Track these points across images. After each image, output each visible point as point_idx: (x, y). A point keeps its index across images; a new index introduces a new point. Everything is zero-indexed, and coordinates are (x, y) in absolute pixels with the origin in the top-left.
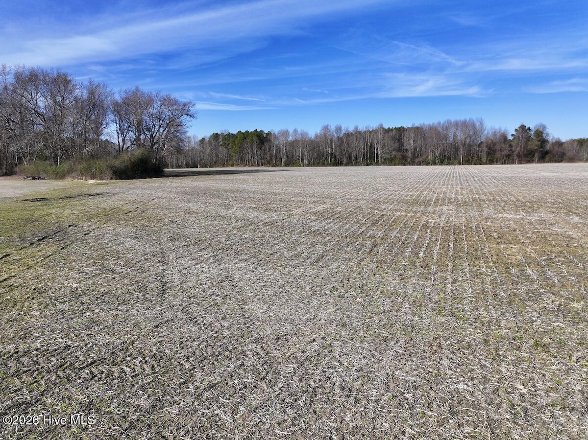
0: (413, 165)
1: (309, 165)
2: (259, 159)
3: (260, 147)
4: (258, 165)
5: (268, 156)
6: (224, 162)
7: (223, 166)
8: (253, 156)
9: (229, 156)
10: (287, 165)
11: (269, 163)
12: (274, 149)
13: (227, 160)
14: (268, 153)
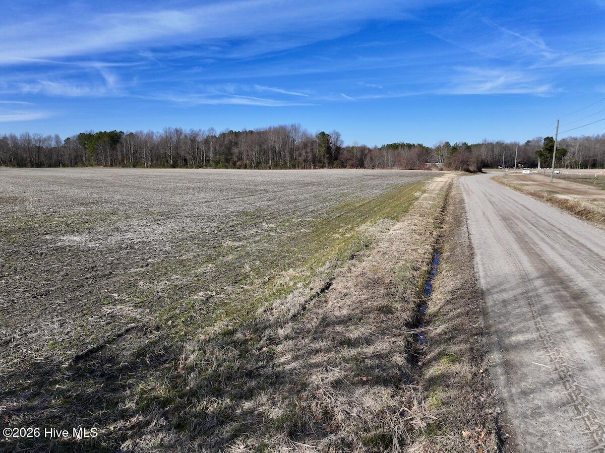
0: (233, 169)
1: (151, 166)
2: (111, 160)
3: (113, 148)
4: (112, 166)
5: (120, 157)
6: (83, 162)
7: (84, 165)
8: (106, 156)
9: (86, 156)
10: (134, 166)
11: (120, 164)
12: (124, 149)
13: (86, 160)
14: (119, 153)
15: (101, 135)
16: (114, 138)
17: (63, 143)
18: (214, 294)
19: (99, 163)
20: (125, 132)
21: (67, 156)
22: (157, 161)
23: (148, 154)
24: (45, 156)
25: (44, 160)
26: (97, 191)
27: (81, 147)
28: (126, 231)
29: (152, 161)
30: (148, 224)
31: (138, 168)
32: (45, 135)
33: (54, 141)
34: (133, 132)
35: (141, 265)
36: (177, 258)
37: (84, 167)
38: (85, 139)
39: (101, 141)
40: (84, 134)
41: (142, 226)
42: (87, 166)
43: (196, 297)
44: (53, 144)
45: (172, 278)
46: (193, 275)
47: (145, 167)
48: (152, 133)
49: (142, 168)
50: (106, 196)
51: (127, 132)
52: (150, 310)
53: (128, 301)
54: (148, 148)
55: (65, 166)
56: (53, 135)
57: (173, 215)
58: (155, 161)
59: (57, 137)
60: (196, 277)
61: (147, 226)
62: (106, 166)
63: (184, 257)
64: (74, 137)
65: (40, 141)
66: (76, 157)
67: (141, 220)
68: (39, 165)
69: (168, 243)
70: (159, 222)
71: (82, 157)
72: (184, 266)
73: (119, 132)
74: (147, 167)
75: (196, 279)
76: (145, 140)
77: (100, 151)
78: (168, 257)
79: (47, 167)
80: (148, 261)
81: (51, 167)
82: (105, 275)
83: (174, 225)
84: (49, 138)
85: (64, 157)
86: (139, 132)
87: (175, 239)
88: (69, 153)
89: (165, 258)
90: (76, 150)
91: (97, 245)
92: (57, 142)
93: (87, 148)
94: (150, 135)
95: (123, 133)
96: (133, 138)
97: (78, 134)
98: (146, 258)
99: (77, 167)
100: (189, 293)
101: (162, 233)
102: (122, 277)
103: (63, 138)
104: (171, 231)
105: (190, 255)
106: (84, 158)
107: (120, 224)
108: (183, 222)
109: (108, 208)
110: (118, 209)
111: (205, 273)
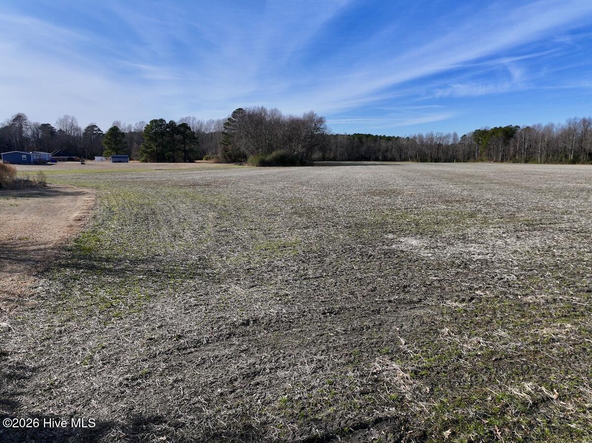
1: (546, 162)
2: (503, 155)
3: (506, 143)
4: (502, 161)
5: (511, 152)
6: (475, 158)
7: (475, 160)
8: (498, 152)
9: (479, 152)
10: (526, 162)
11: (511, 159)
12: (518, 145)
13: (478, 155)
14: (512, 149)
15: (496, 130)
16: (509, 133)
17: (460, 139)
18: (555, 397)
19: (490, 159)
20: (521, 127)
21: (461, 152)
22: (553, 156)
23: (543, 149)
24: (443, 152)
25: (442, 156)
26: (470, 188)
27: (475, 143)
28: (471, 241)
29: (548, 156)
30: (504, 235)
31: (531, 163)
32: (445, 133)
33: (452, 138)
34: (530, 125)
35: (463, 297)
36: (519, 297)
37: (475, 162)
38: (480, 135)
39: (494, 137)
40: (479, 130)
41: (496, 237)
42: (478, 162)
43: (515, 391)
44: (451, 141)
45: (495, 334)
46: (530, 339)
47: (538, 163)
48: (552, 125)
49: (535, 163)
50: (476, 194)
51: (523, 126)
52: (431, 390)
53: (412, 359)
54: (544, 142)
55: (458, 161)
56: (452, 133)
57: (543, 226)
58: (551, 156)
59: (455, 135)
60: (534, 343)
61: (501, 237)
62: (496, 161)
63: (529, 299)
64: (470, 133)
65: (440, 138)
66: (469, 153)
67: (498, 227)
68: (437, 160)
69: (517, 268)
70: (520, 234)
71: (474, 152)
72: (523, 316)
73: (514, 126)
74: (541, 163)
75: (532, 348)
76: (542, 133)
77: (492, 147)
78: (505, 293)
79: (443, 162)
80: (477, 292)
81: (446, 162)
82: (411, 302)
83: (537, 241)
84: (448, 136)
85: (459, 153)
86: (537, 125)
87: (530, 263)
88: (463, 149)
89: (502, 293)
90: (470, 146)
91: (430, 255)
92: (454, 139)
93: (480, 144)
94: (549, 129)
95: (519, 127)
96: (529, 132)
97: (474, 130)
98: (476, 287)
99: (469, 162)
100: (509, 377)
101: (516, 251)
102: (430, 311)
103: (460, 135)
104: (530, 250)
105: (541, 298)
106: (476, 153)
107: (470, 231)
108: (553, 238)
109: (470, 207)
110: (480, 211)
111: (553, 340)
